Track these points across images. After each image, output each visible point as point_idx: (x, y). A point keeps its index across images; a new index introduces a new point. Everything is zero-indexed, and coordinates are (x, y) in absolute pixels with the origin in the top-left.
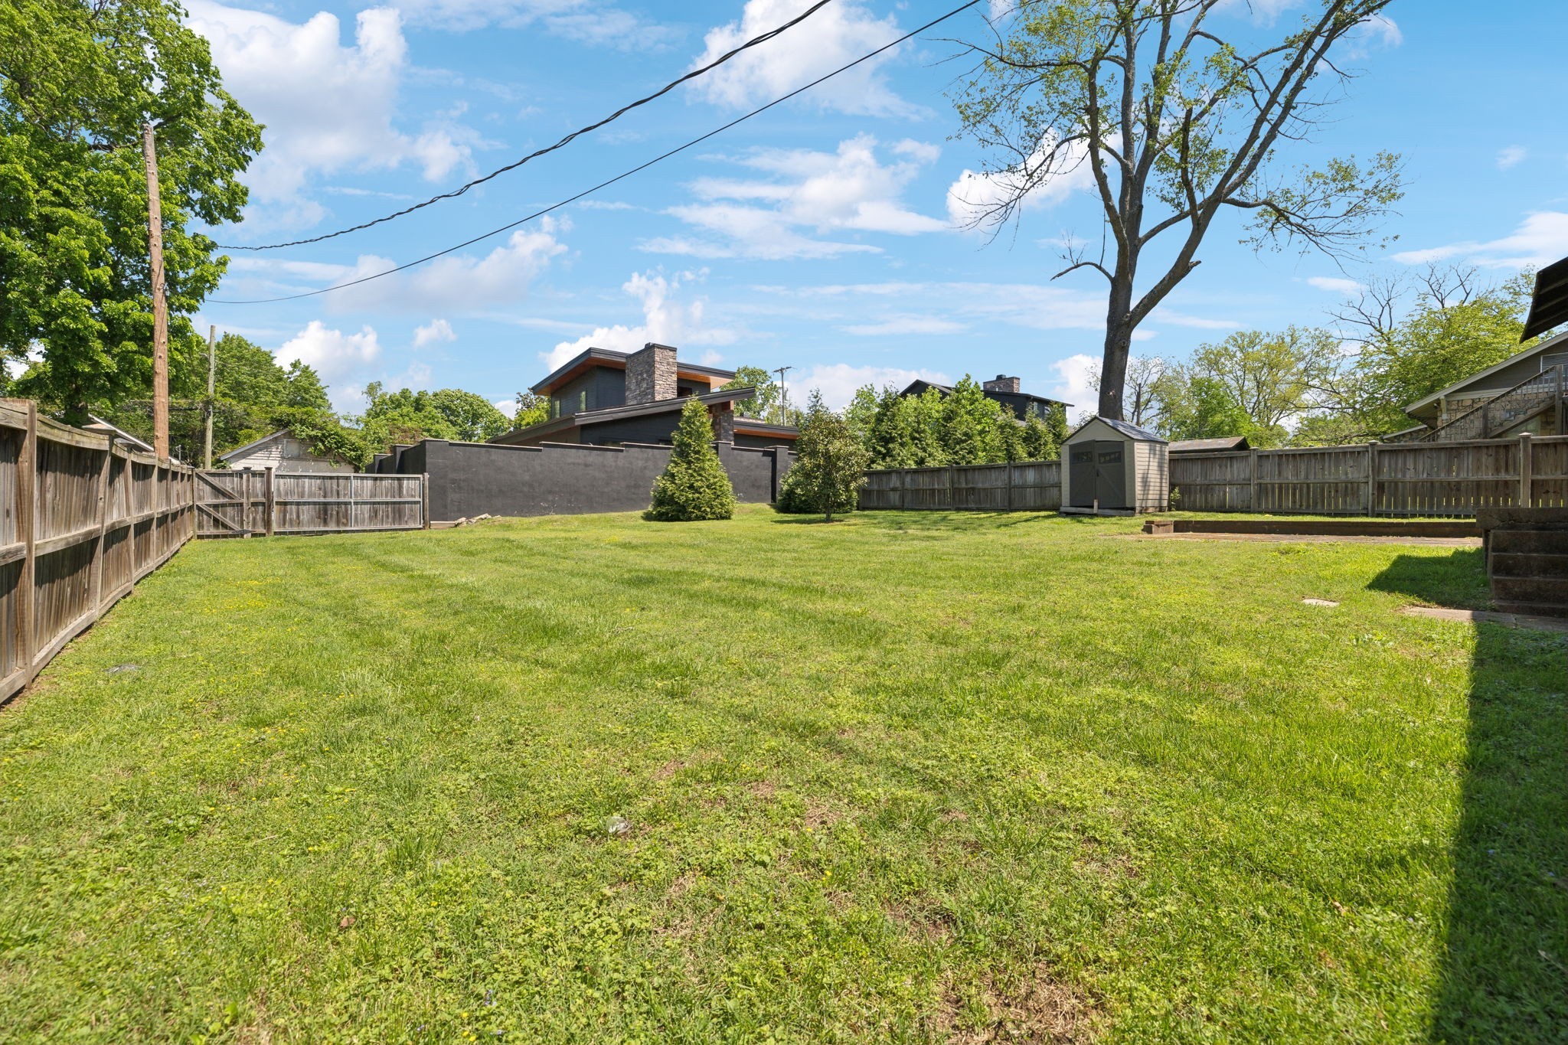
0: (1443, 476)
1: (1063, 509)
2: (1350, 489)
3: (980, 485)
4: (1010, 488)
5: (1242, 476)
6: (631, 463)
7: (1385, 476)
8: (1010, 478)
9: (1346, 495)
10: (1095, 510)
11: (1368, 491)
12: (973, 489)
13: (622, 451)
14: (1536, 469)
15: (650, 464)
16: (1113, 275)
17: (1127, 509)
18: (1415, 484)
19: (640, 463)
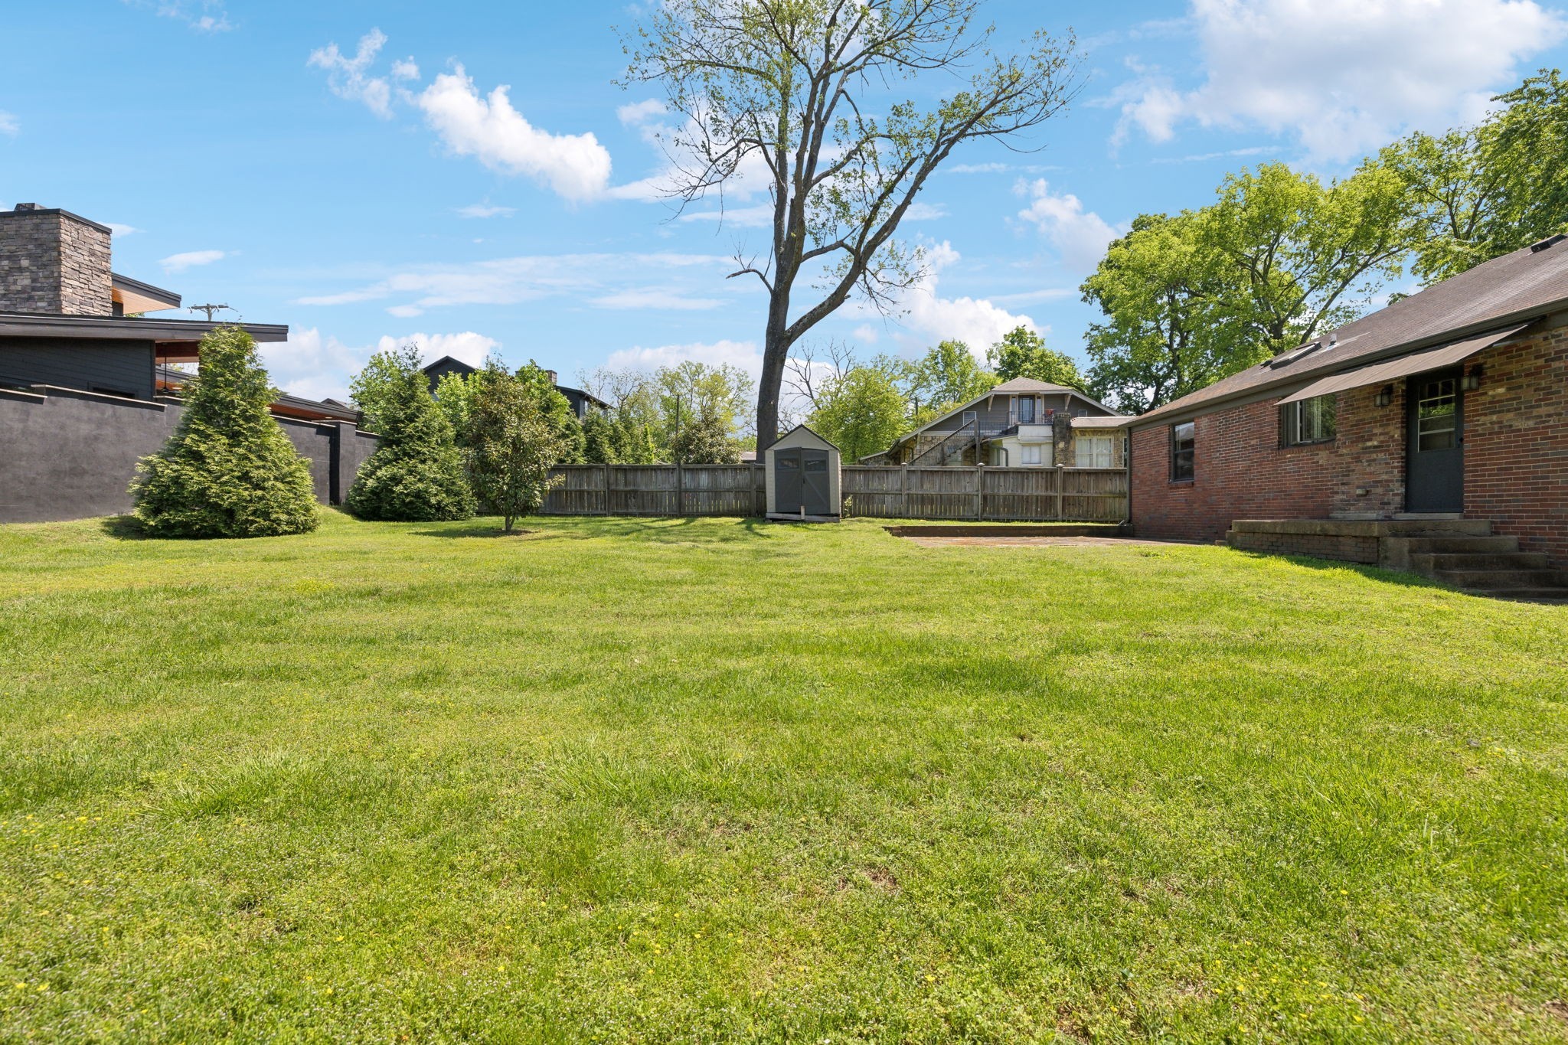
0: (1019, 492)
1: (768, 515)
2: (966, 500)
3: (643, 488)
4: (680, 492)
5: (896, 487)
6: (62, 427)
7: (988, 492)
8: (680, 481)
9: (965, 505)
10: (803, 516)
11: (978, 502)
12: (635, 492)
13: (40, 401)
14: (1064, 489)
15: (108, 431)
16: (773, 287)
17: (833, 515)
18: (1005, 498)
19: (85, 429)
